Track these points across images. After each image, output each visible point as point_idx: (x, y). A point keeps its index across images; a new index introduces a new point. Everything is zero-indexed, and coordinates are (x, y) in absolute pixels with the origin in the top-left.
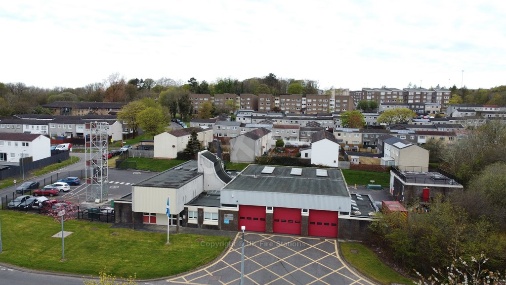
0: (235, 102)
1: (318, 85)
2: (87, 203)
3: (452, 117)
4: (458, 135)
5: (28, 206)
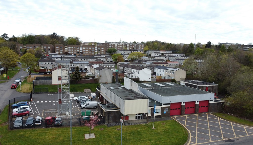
3: (152, 56)
4: (169, 64)
5: (33, 124)
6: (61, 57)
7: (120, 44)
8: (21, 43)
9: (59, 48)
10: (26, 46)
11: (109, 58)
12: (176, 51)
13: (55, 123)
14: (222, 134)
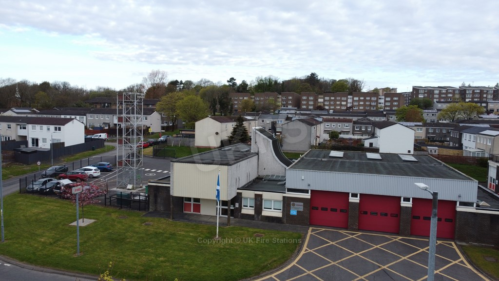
0: (276, 101)
1: (363, 85)
2: (118, 189)
6: (296, 112)
7: (447, 91)
8: (251, 93)
10: (254, 97)
11: (394, 117)
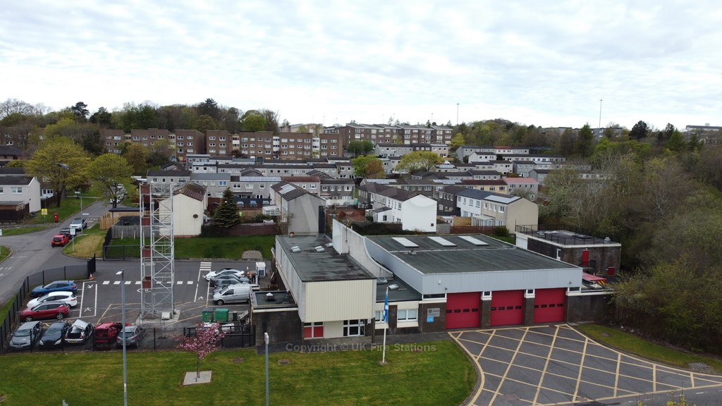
0: (167, 142)
3: (470, 161)
4: (509, 184)
5: (60, 341)
6: (217, 163)
7: (384, 130)
8: (121, 128)
9: (217, 139)
10: (130, 136)
11: (346, 168)
12: (541, 148)
13: (119, 340)
14: (577, 387)
